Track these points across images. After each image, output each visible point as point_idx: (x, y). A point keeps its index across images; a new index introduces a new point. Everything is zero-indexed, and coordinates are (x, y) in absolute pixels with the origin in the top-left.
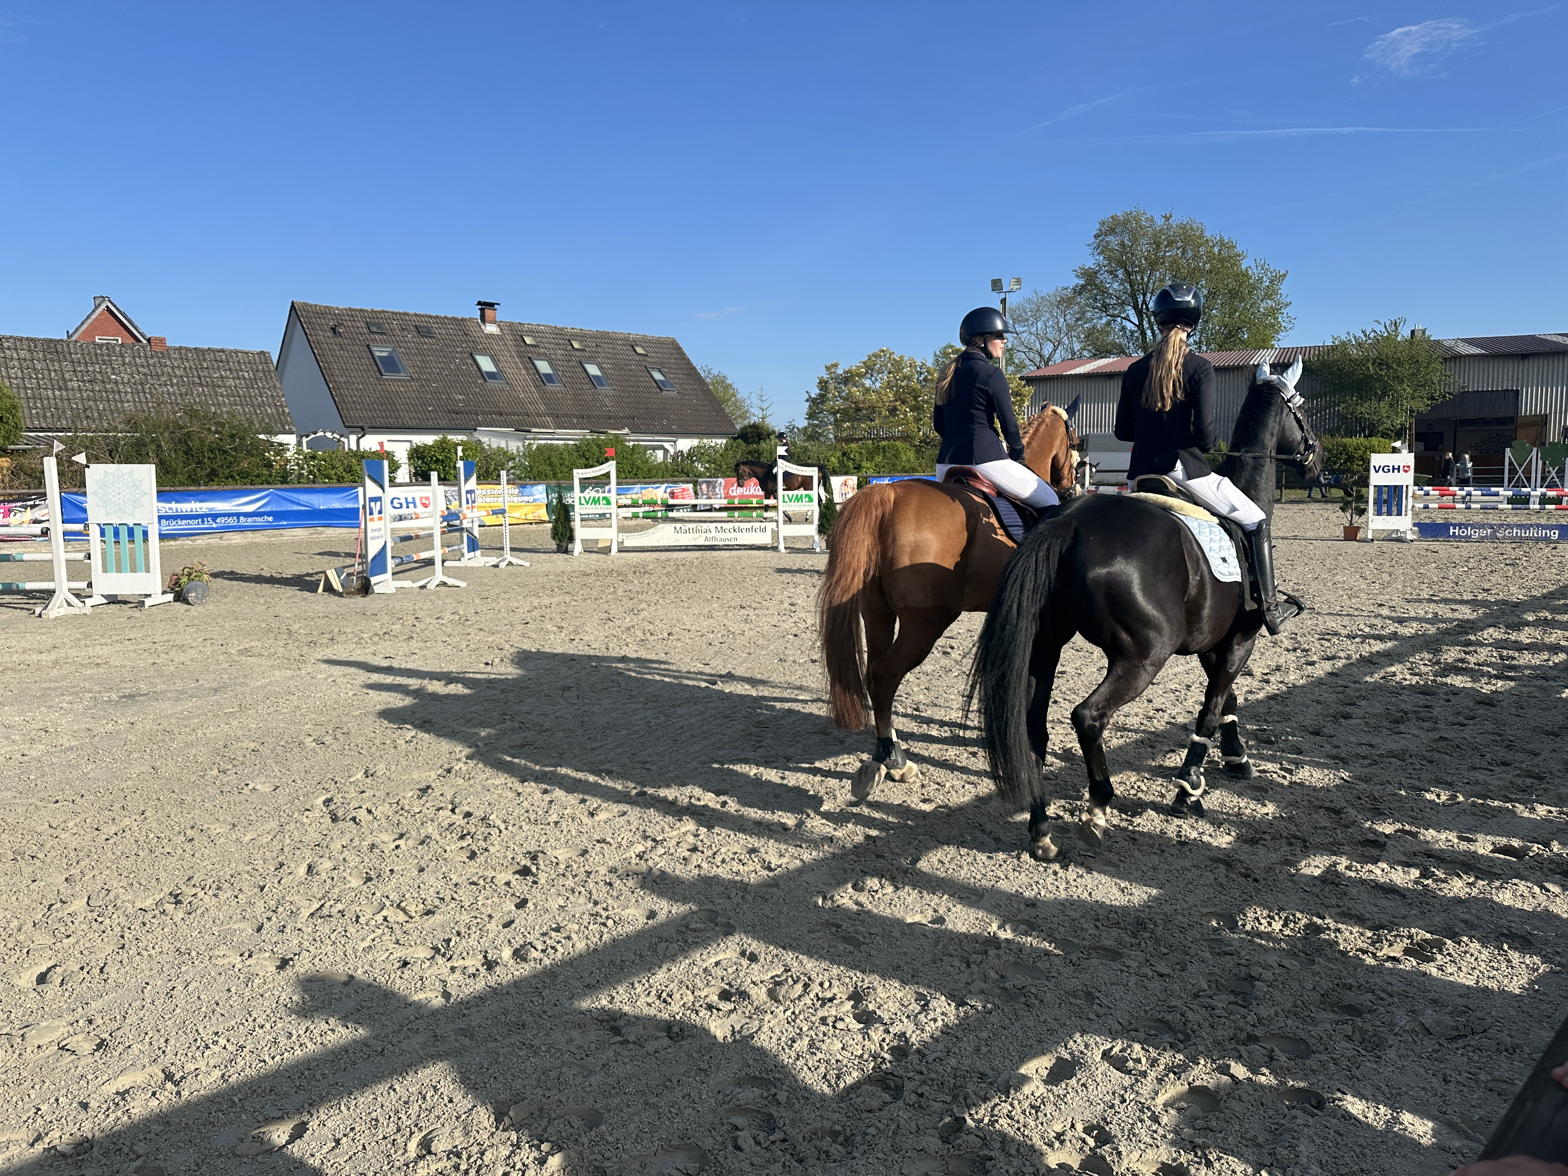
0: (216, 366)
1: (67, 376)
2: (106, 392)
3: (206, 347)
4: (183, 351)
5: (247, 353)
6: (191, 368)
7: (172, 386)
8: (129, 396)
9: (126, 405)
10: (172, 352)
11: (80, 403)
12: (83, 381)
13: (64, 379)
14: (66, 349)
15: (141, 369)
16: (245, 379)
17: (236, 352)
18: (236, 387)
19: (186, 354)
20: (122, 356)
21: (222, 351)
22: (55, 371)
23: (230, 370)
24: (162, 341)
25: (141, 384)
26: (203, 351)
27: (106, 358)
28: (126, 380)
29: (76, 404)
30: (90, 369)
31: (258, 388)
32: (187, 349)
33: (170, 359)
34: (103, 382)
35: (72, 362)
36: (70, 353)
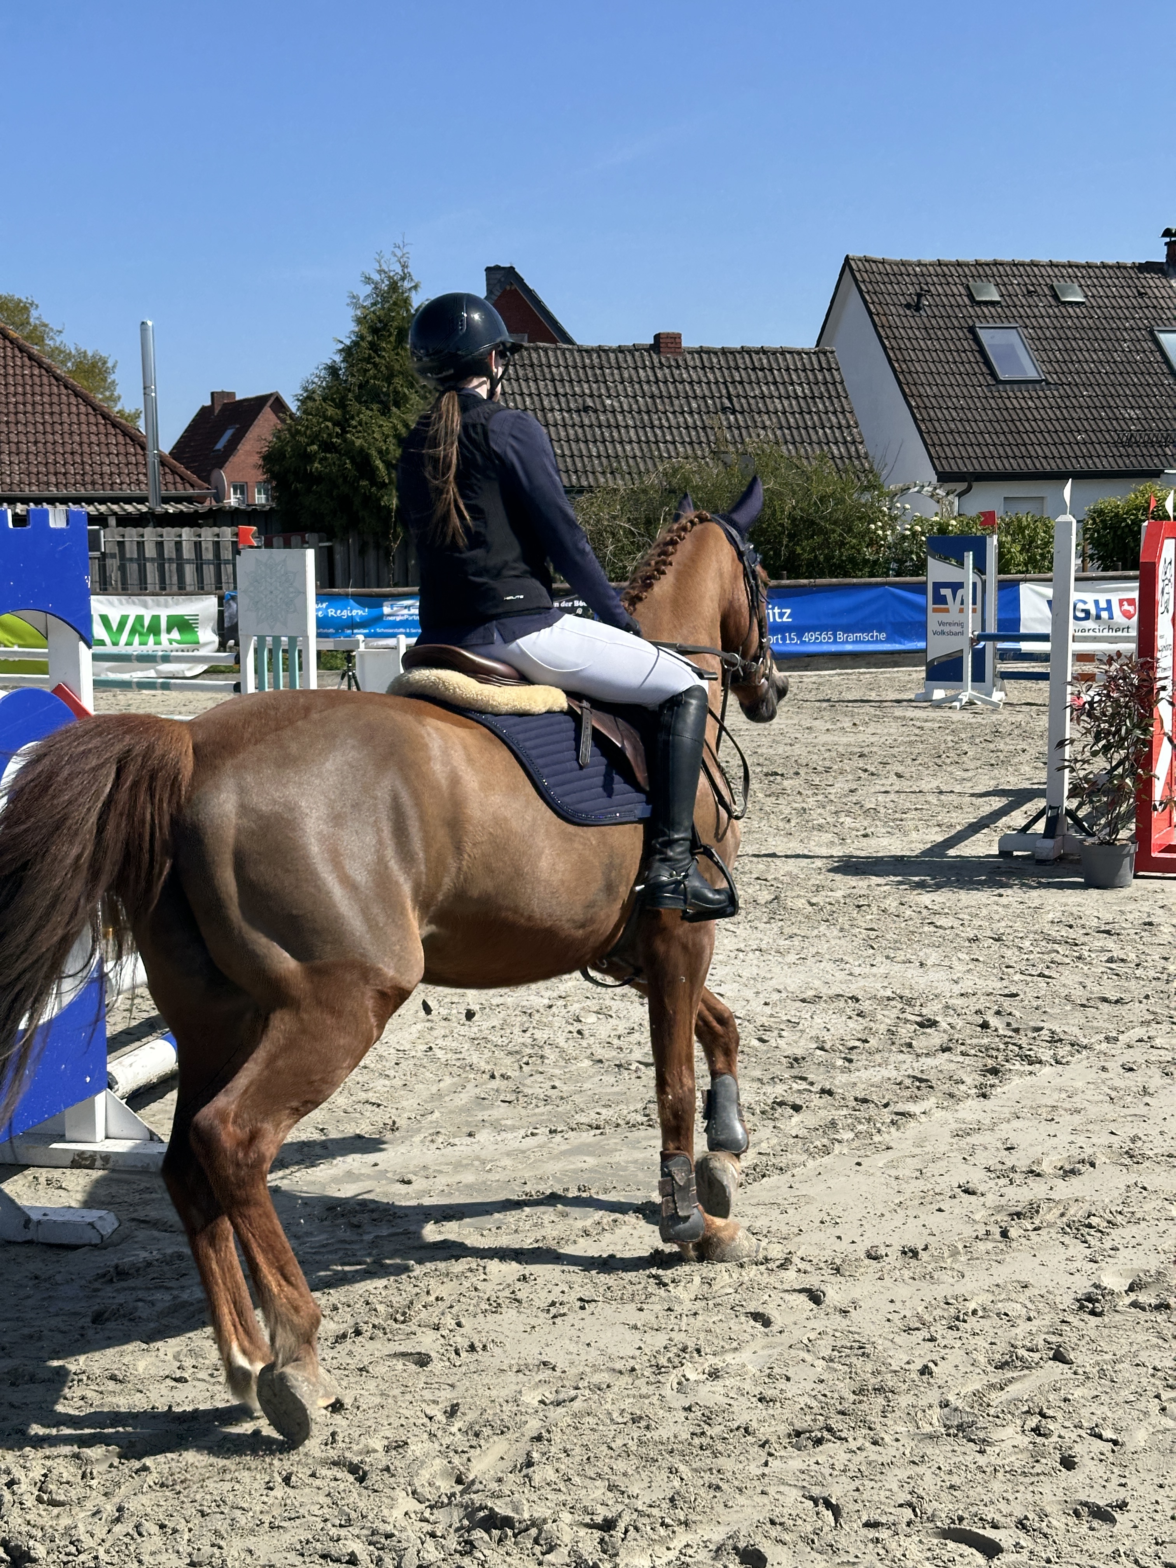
0: (753, 378)
1: (546, 403)
2: (600, 426)
3: (738, 346)
4: (705, 356)
5: (799, 353)
6: (717, 382)
7: (691, 413)
8: (632, 432)
9: (628, 448)
10: (689, 357)
11: (565, 445)
12: (569, 411)
13: (543, 409)
14: (544, 360)
15: (646, 387)
16: (797, 397)
17: (783, 353)
18: (784, 413)
19: (710, 359)
20: (619, 368)
21: (763, 351)
22: (530, 395)
23: (775, 383)
24: (676, 338)
25: (648, 412)
26: (733, 352)
27: (598, 372)
28: (626, 407)
29: (561, 448)
30: (577, 389)
31: (818, 413)
32: (709, 352)
33: (686, 368)
34: (596, 411)
35: (553, 380)
36: (549, 366)
